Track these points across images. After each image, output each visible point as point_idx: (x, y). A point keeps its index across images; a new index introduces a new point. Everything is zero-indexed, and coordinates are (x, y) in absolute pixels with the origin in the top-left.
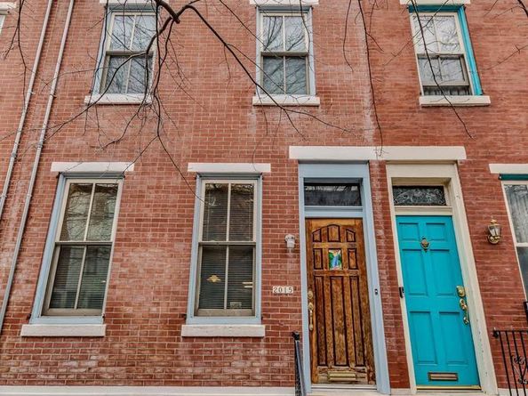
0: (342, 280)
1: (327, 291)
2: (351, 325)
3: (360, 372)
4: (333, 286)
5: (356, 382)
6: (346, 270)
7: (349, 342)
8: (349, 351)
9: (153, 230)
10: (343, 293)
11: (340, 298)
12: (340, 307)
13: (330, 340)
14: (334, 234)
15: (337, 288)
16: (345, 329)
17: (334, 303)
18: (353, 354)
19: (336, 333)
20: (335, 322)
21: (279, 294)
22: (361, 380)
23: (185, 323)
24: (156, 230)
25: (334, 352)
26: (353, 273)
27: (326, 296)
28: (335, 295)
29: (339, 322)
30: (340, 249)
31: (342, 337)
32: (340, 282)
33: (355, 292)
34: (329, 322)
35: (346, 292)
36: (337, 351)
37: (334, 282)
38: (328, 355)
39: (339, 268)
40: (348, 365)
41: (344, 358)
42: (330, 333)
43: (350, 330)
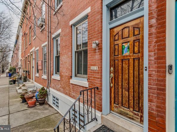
0: (129, 60)
1: (120, 68)
2: (132, 88)
3: (135, 114)
4: (124, 65)
5: (133, 119)
6: (131, 54)
7: (130, 96)
8: (130, 101)
9: (65, 49)
10: (129, 69)
11: (127, 72)
12: (127, 76)
13: (120, 93)
14: (126, 33)
15: (125, 66)
16: (129, 89)
17: (124, 74)
18: (132, 103)
19: (124, 90)
20: (123, 84)
21: (93, 70)
22: (136, 119)
23: (71, 79)
24: (66, 49)
25: (122, 100)
26: (136, 56)
27: (119, 70)
28: (124, 69)
29: (125, 85)
30: (129, 42)
31: (127, 93)
32: (127, 62)
33: (136, 68)
34: (120, 84)
35: (130, 68)
36: (124, 99)
37: (124, 62)
38: (119, 101)
39: (128, 54)
40: (129, 108)
41: (127, 104)
42: (120, 90)
43: (131, 90)
